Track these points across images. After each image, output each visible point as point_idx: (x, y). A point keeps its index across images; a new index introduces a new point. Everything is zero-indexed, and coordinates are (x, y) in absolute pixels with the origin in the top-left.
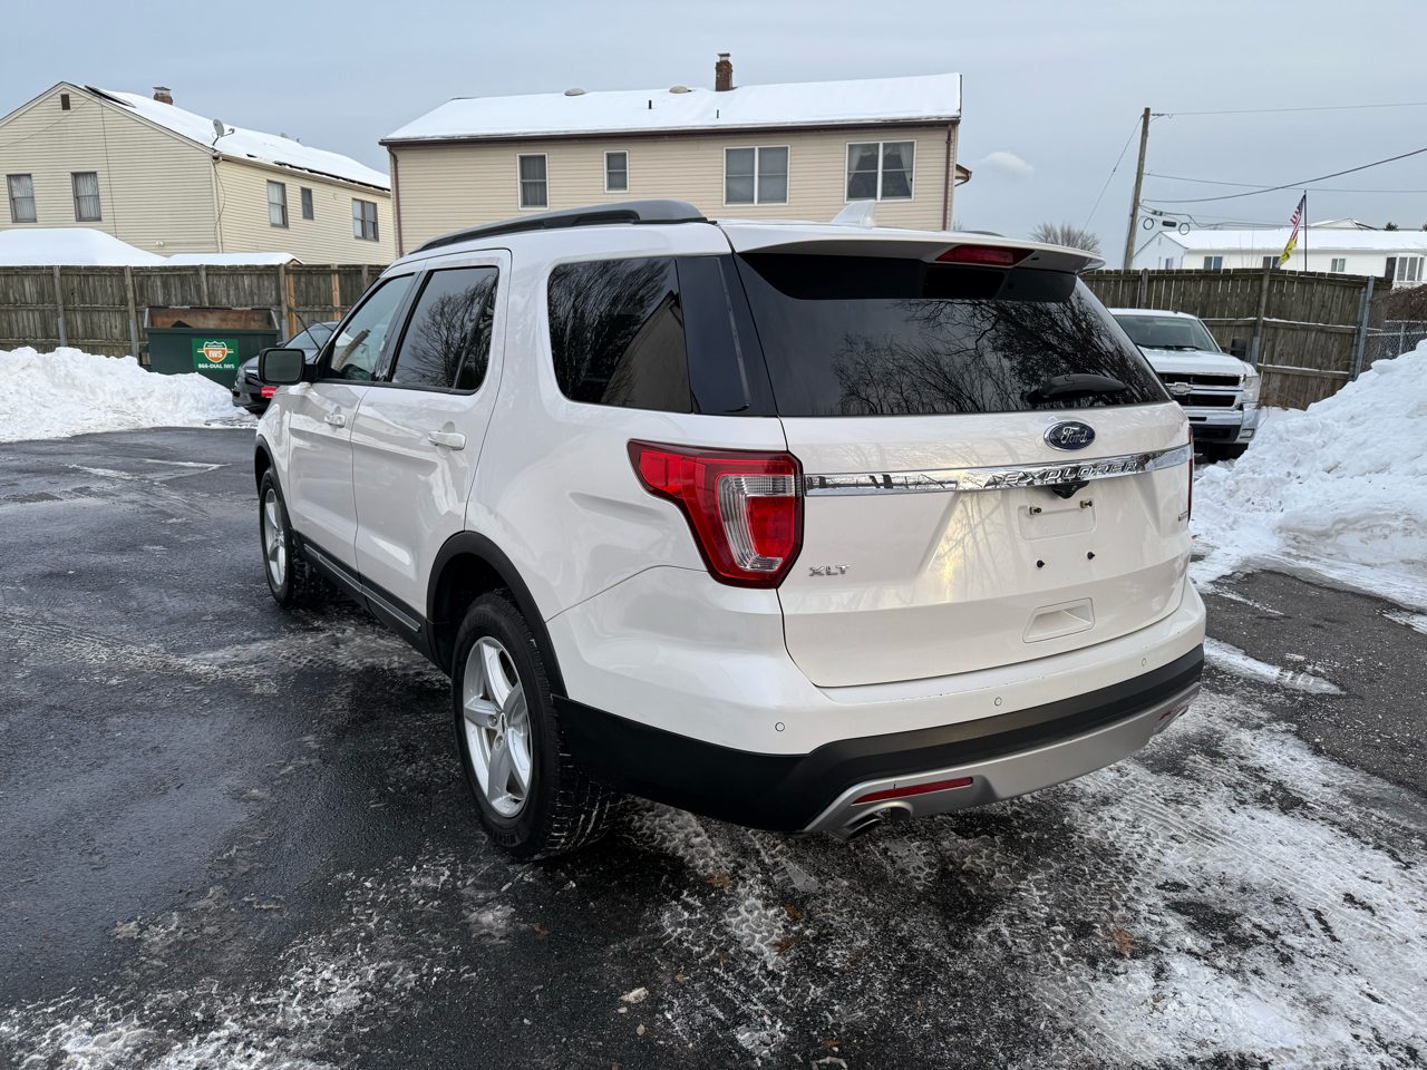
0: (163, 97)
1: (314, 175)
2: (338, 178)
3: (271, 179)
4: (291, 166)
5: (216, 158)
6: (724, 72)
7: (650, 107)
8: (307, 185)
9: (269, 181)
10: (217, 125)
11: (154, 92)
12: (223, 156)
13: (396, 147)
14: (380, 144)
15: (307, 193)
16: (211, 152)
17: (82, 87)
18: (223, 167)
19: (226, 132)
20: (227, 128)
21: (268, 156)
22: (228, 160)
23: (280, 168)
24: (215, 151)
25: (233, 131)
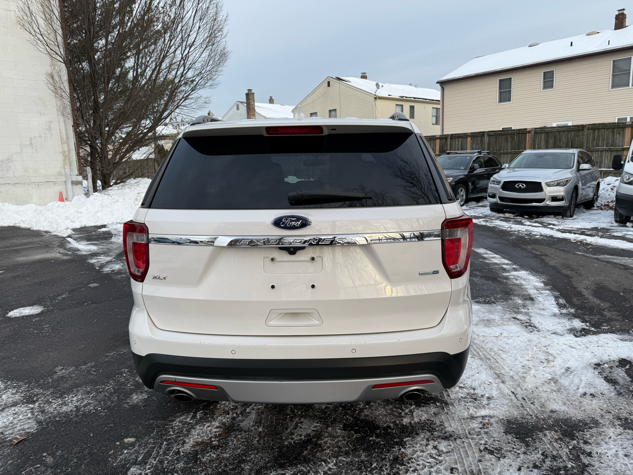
0: (364, 77)
1: (416, 100)
2: (426, 99)
3: (397, 103)
4: (406, 97)
5: (375, 98)
6: (620, 19)
7: (571, 45)
8: (412, 104)
9: (396, 105)
10: (377, 85)
11: (361, 75)
12: (378, 97)
13: (443, 84)
14: (437, 83)
15: (412, 108)
16: (374, 96)
17: (334, 77)
18: (379, 102)
19: (380, 87)
20: (381, 84)
21: (396, 95)
22: (380, 98)
23: (402, 99)
24: (375, 95)
25: (383, 86)
